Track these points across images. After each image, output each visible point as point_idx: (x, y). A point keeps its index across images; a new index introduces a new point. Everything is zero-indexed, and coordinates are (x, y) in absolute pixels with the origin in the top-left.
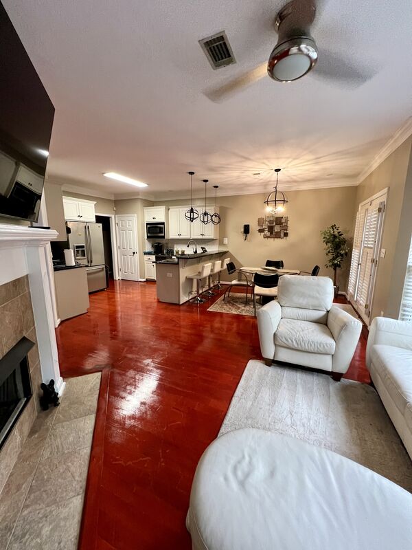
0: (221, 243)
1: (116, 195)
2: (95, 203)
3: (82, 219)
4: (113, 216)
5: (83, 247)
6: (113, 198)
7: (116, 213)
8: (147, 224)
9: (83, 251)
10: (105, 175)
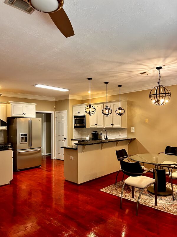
0: (129, 132)
1: (56, 97)
2: (36, 104)
3: (25, 116)
4: (53, 113)
5: (26, 135)
6: (54, 100)
7: (56, 110)
8: (75, 117)
9: (26, 138)
10: (36, 86)
